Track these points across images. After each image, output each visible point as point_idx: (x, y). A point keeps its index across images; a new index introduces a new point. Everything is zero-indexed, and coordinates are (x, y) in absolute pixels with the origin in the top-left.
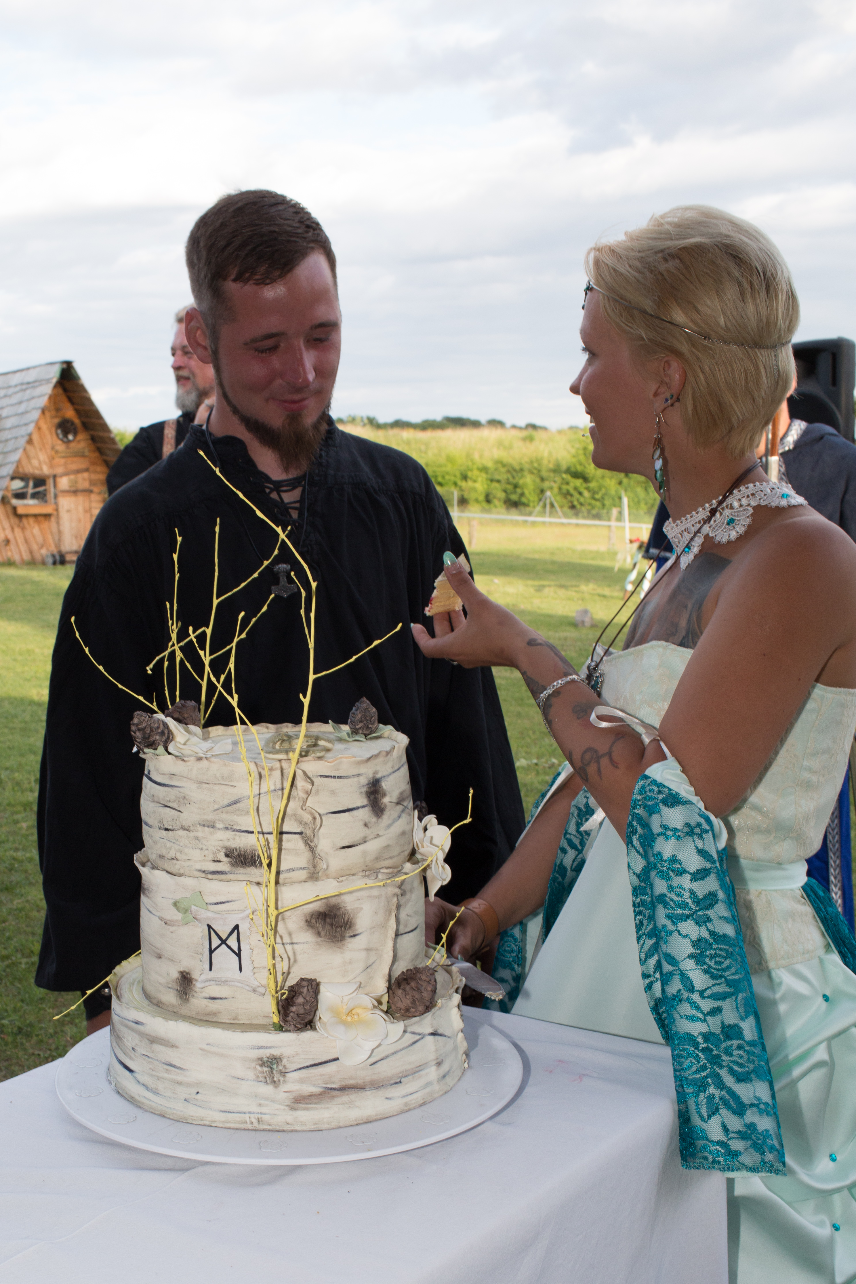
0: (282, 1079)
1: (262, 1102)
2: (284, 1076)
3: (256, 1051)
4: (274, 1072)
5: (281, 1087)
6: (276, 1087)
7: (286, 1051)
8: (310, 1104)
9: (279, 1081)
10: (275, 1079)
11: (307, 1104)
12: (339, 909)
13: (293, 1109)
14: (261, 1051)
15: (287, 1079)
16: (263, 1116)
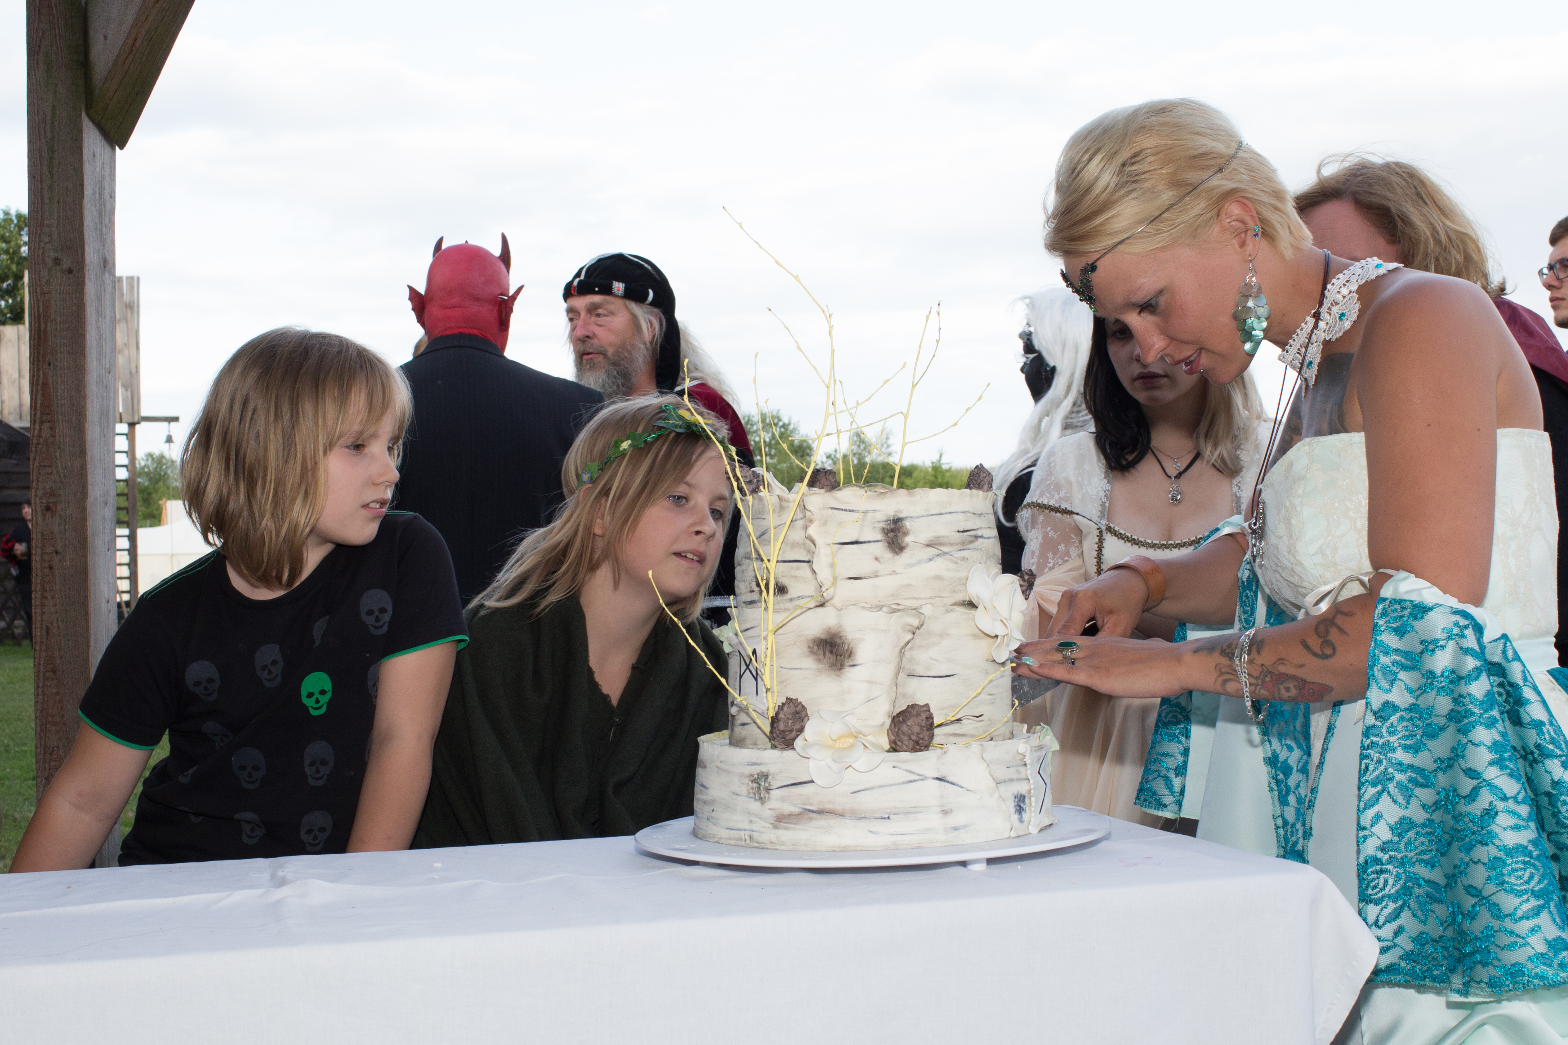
0: (767, 795)
1: (753, 819)
2: (769, 793)
3: (750, 767)
4: (762, 788)
5: (766, 804)
6: (763, 804)
7: (771, 769)
8: (790, 823)
9: (765, 797)
10: (762, 796)
11: (787, 823)
12: (840, 637)
13: (775, 827)
14: (754, 767)
15: (771, 796)
16: (754, 833)
